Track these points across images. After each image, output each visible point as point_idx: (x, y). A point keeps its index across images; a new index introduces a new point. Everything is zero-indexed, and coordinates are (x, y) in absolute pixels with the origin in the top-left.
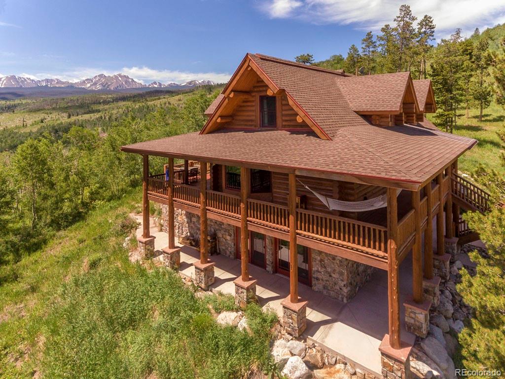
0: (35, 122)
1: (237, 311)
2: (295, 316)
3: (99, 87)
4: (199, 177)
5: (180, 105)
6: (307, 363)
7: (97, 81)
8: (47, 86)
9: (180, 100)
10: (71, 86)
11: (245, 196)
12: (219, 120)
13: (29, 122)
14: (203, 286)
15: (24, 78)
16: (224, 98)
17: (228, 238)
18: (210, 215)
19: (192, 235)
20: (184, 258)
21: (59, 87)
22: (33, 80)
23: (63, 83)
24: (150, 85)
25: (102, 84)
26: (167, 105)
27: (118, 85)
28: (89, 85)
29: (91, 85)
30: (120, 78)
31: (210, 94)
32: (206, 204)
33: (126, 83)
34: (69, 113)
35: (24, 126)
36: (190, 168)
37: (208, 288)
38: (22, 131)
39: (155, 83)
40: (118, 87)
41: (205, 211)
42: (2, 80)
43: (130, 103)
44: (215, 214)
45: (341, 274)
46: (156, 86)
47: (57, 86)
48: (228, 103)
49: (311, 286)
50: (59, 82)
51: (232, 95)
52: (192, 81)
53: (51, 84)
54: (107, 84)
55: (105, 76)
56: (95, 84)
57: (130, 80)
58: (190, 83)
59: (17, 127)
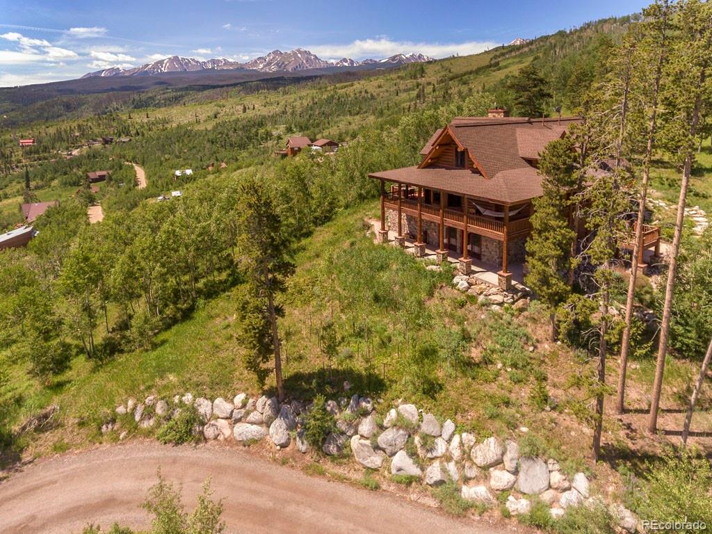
0: (209, 117)
1: (437, 265)
2: (465, 264)
3: (274, 68)
4: (417, 195)
5: (381, 94)
6: (468, 283)
7: (272, 60)
8: (213, 68)
9: (380, 87)
10: (241, 68)
11: (442, 207)
12: (429, 161)
13: (202, 117)
14: (419, 255)
15: (188, 60)
16: (433, 149)
17: (435, 234)
18: (423, 217)
19: (410, 232)
20: (407, 244)
21: (227, 70)
22: (197, 62)
23: (231, 64)
24: (338, 63)
25: (277, 64)
26: (363, 94)
27: (298, 65)
28: (261, 66)
29: (265, 66)
30: (299, 55)
31: (422, 77)
32: (421, 211)
33: (307, 61)
34: (244, 106)
35: (198, 122)
36: (409, 189)
37: (422, 256)
38: (197, 128)
39: (345, 60)
40: (297, 67)
41: (420, 215)
42: (165, 62)
43: (315, 92)
44: (427, 216)
45: (496, 252)
46: (346, 64)
47: (225, 68)
48: (435, 152)
49: (480, 259)
50: (226, 63)
51: (437, 148)
52: (396, 56)
53: (218, 66)
54: (283, 63)
55: (281, 53)
56: (269, 64)
57: (312, 57)
58: (394, 58)
59: (190, 124)
